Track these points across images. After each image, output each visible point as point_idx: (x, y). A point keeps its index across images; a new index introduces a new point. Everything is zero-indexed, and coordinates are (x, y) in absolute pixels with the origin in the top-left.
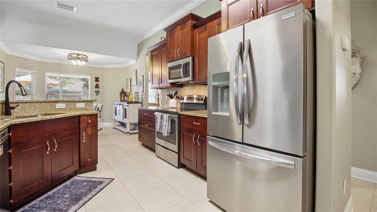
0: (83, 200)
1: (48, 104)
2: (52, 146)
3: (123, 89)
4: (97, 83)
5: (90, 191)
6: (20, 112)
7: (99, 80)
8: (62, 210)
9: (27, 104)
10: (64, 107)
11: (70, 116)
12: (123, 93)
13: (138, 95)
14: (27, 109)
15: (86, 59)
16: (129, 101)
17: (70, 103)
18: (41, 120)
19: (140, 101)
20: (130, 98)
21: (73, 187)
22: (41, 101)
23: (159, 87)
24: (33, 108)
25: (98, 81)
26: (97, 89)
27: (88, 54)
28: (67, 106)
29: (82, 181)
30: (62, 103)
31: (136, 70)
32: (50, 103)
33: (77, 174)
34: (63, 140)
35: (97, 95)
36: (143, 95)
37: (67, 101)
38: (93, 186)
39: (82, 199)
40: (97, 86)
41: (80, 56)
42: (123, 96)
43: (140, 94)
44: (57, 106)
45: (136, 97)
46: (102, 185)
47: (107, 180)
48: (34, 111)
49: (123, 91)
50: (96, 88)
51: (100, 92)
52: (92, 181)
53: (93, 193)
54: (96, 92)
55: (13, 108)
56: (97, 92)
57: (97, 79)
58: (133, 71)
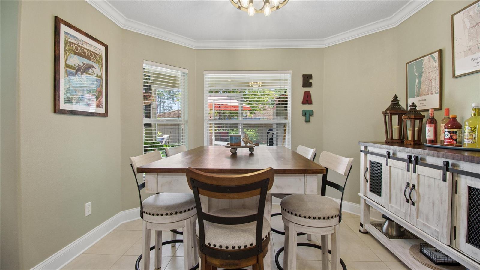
4: (307, 89)
7: (311, 81)
25: (310, 85)
26: (307, 107)
35: (308, 121)
40: (307, 99)
49: (398, 103)
50: (304, 103)
51: (315, 114)
54: (304, 114)
56: (308, 114)
57: (307, 80)
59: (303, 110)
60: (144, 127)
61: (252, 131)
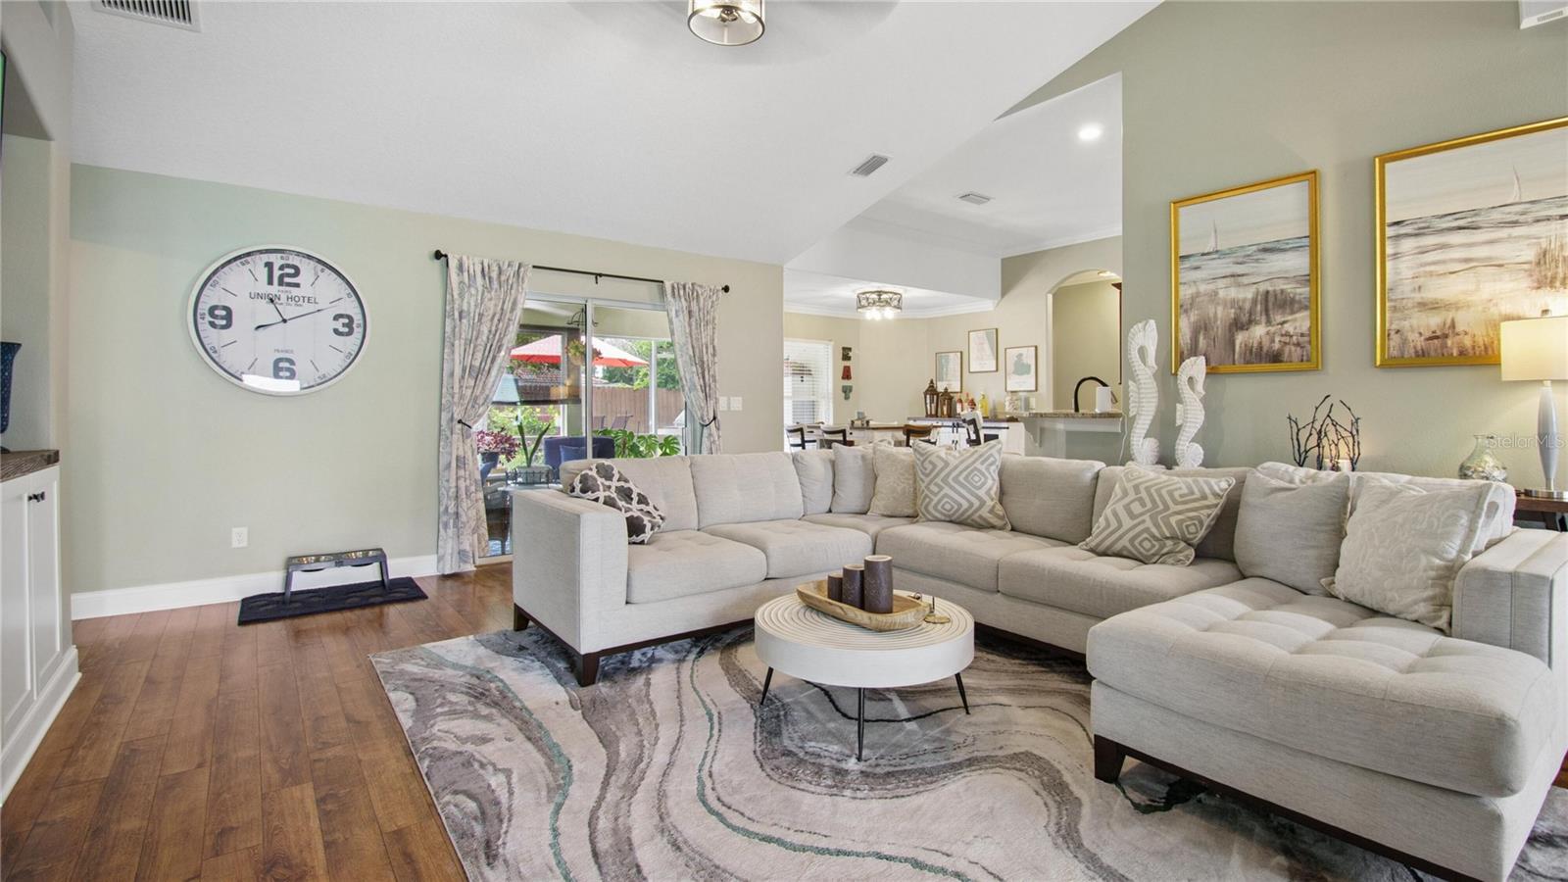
3: (932, 381)
4: (847, 363)
7: (850, 354)
25: (849, 358)
26: (847, 383)
27: (902, 289)
35: (847, 397)
36: (1033, 399)
40: (847, 374)
41: (884, 296)
49: (933, 386)
50: (843, 377)
57: (846, 353)
58: (975, 331)
59: (842, 386)
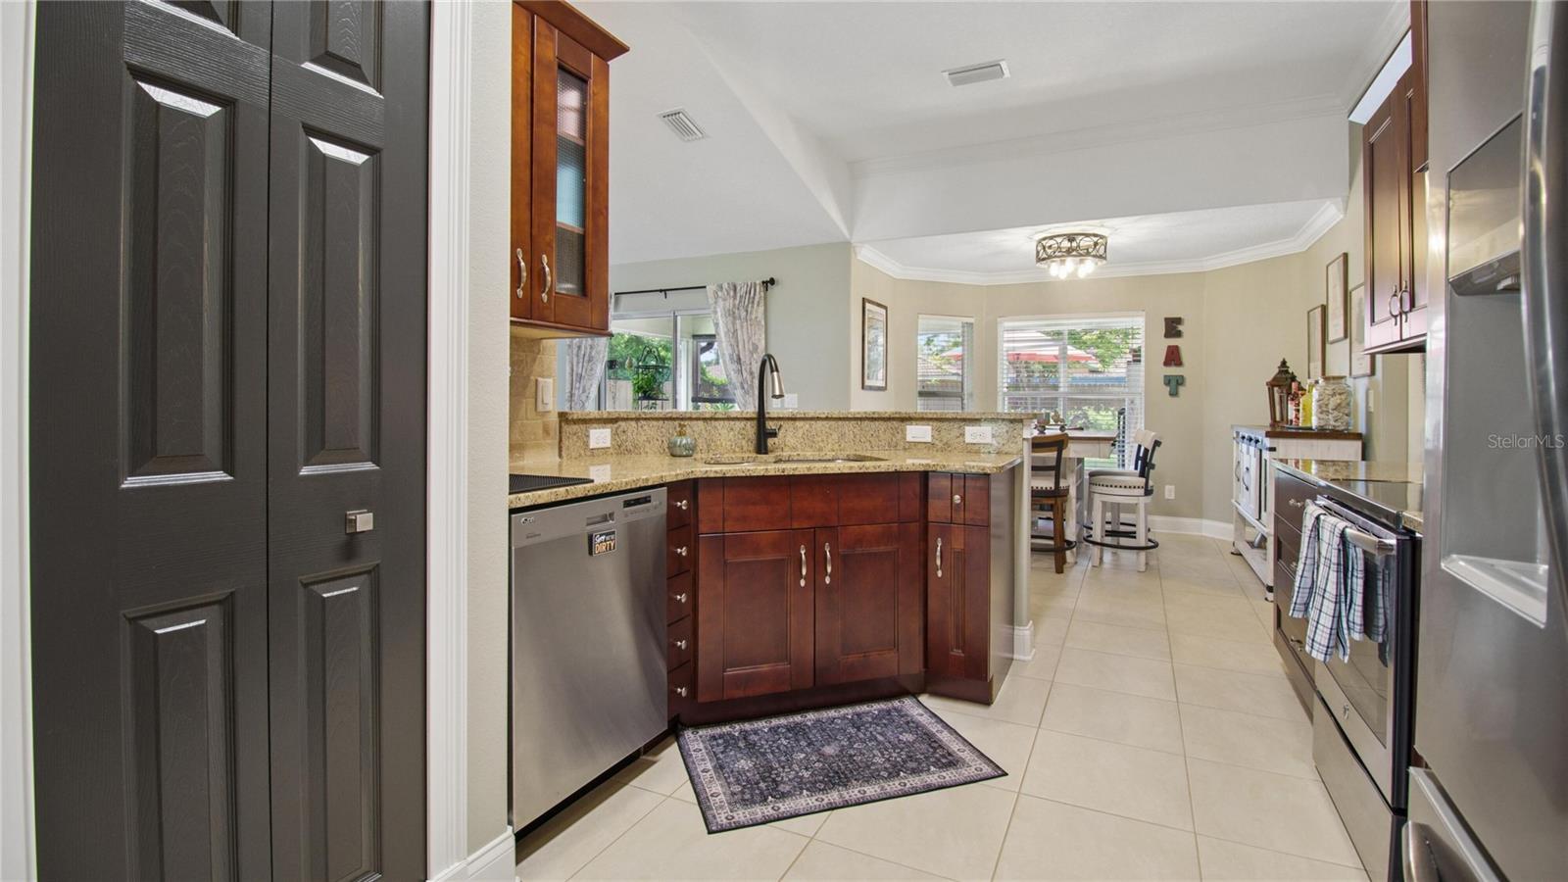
0: (845, 793)
1: (882, 425)
2: (817, 562)
3: (1284, 363)
4: (1173, 342)
5: (894, 773)
6: (799, 446)
7: (1180, 328)
8: (777, 785)
9: (820, 423)
10: (929, 439)
11: (883, 470)
12: (1284, 383)
13: (1347, 393)
14: (820, 439)
15: (1098, 250)
16: (1300, 425)
17: (945, 425)
18: (778, 473)
19: (1362, 429)
20: (1304, 409)
21: (871, 729)
22: (859, 416)
23: (1402, 340)
24: (835, 436)
25: (1179, 334)
27: (1102, 226)
28: (936, 436)
29: (912, 724)
30: (924, 422)
31: (1346, 256)
32: (889, 424)
33: (923, 691)
34: (859, 550)
35: (1174, 394)
36: (1371, 392)
37: (935, 416)
38: (917, 760)
39: (846, 786)
42: (1281, 397)
43: (1360, 387)
44: (908, 432)
45: (1331, 406)
46: (944, 774)
47: (979, 763)
48: (837, 445)
49: (1287, 372)
50: (1167, 363)
51: (1188, 382)
52: (935, 741)
53: (894, 786)
54: (1168, 382)
55: (774, 434)
56: (1174, 383)
57: (1173, 327)
58: (1330, 264)
59: (1165, 376)
60: (919, 402)
61: (1110, 413)
